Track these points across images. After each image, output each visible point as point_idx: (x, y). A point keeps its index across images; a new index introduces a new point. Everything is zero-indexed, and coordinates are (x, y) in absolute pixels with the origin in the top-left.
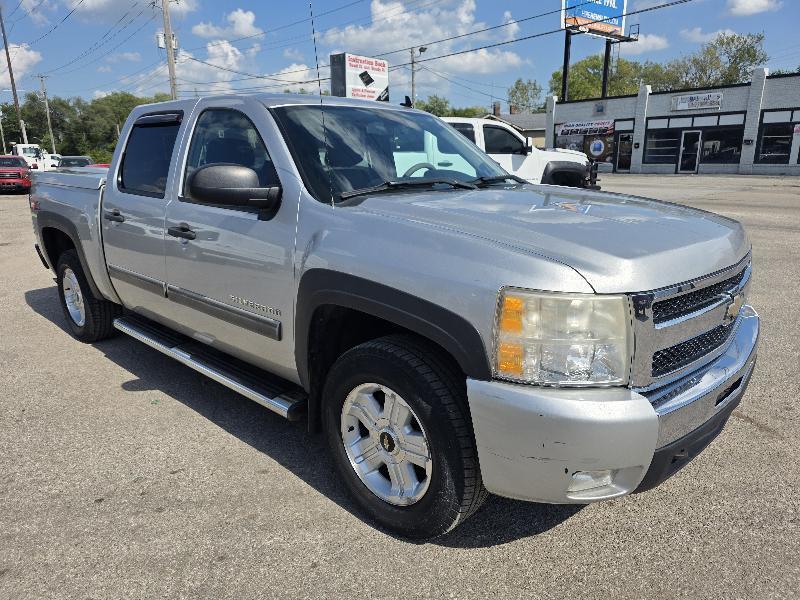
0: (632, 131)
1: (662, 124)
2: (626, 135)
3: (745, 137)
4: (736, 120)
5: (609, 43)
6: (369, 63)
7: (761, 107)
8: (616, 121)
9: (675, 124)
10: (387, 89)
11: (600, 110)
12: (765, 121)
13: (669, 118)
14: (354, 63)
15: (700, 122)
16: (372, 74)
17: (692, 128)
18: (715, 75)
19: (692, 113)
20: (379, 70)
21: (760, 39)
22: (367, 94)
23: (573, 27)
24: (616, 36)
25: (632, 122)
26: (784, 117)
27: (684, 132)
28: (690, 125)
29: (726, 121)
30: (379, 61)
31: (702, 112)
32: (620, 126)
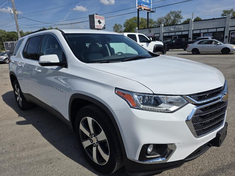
0: (159, 37)
1: (167, 34)
2: (157, 38)
3: (189, 37)
4: (186, 33)
5: (148, 13)
6: (100, 17)
7: (193, 29)
8: (155, 34)
9: (171, 34)
10: (105, 25)
11: (150, 31)
12: (194, 33)
13: (169, 33)
14: (96, 17)
15: (177, 34)
16: (101, 21)
17: (175, 35)
18: (170, 22)
19: (175, 31)
20: (102, 19)
21: (180, 12)
22: (100, 27)
23: (140, 8)
24: (151, 11)
25: (159, 34)
26: (198, 32)
27: (173, 37)
28: (174, 34)
29: (184, 33)
30: (102, 17)
31: (177, 31)
32: (156, 35)
